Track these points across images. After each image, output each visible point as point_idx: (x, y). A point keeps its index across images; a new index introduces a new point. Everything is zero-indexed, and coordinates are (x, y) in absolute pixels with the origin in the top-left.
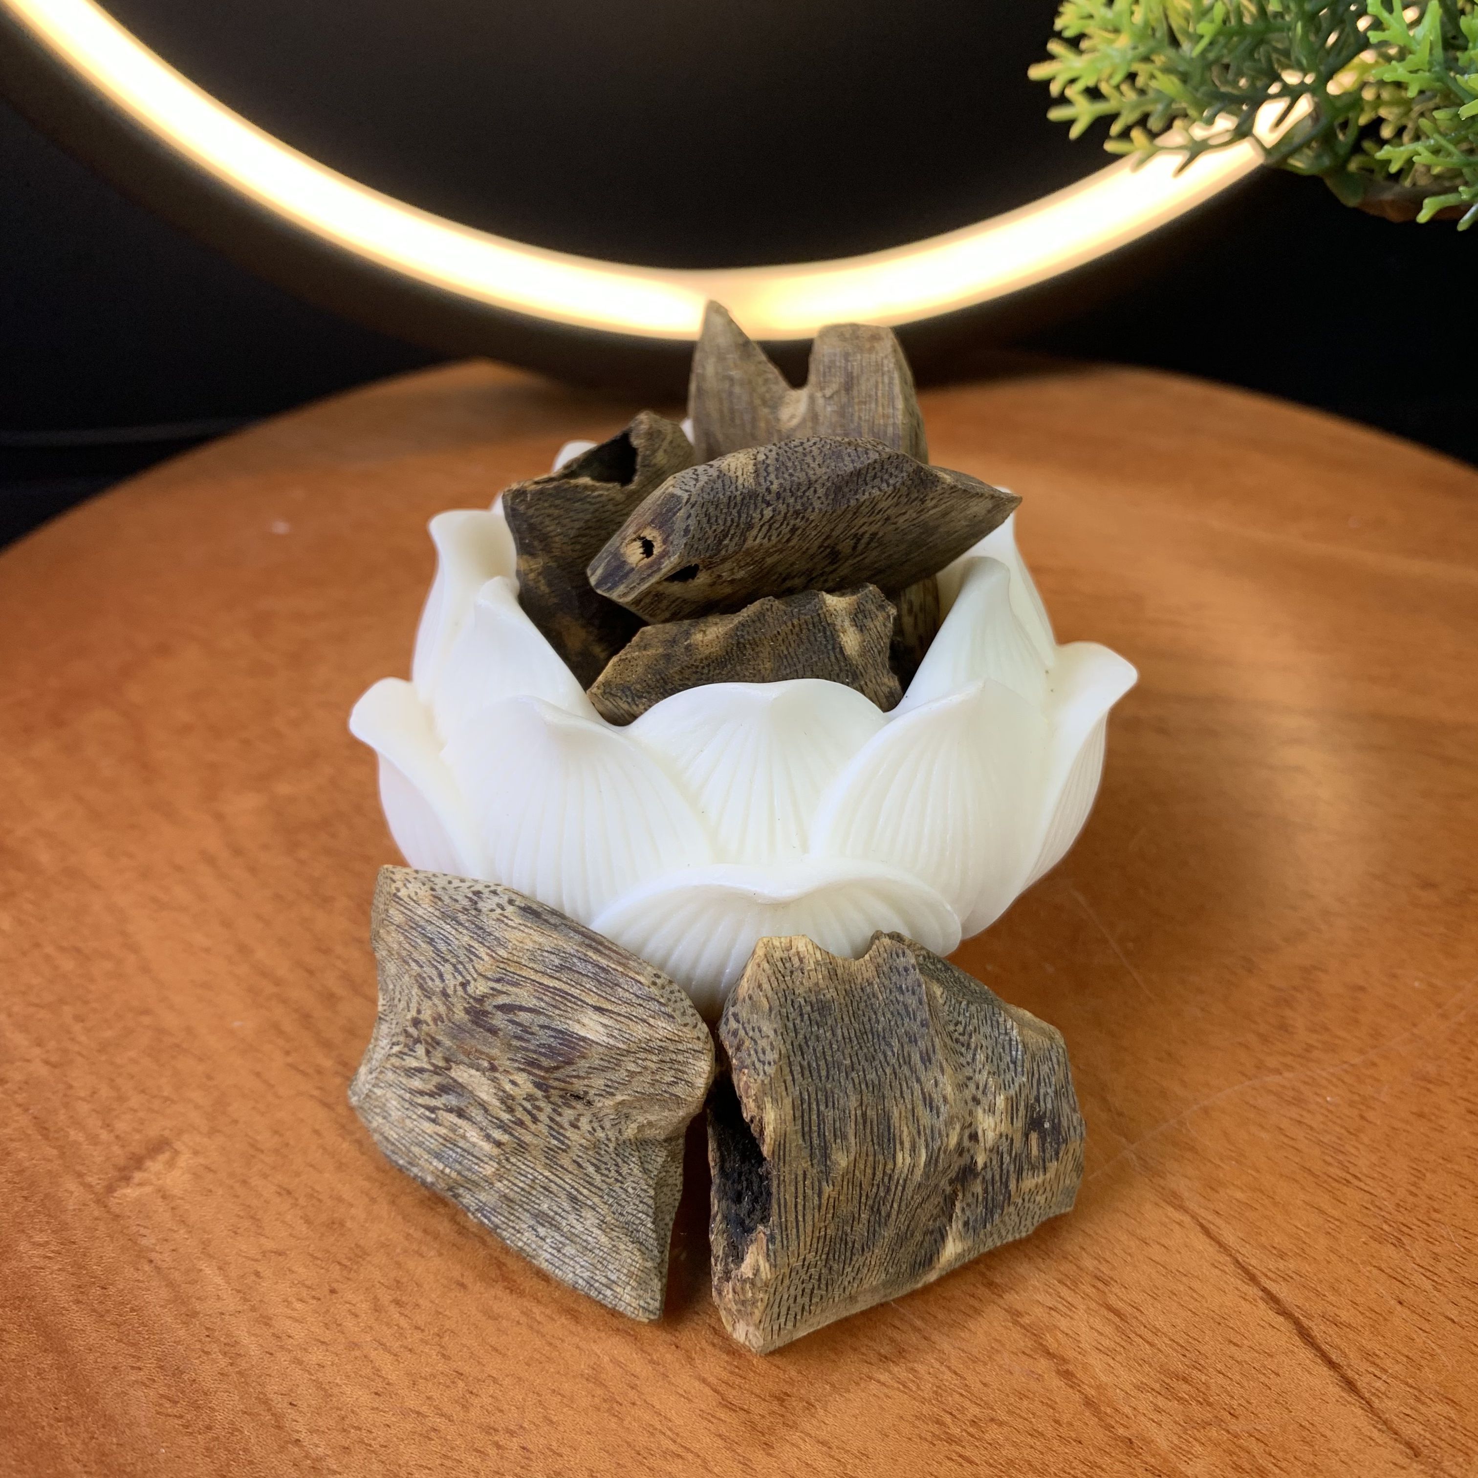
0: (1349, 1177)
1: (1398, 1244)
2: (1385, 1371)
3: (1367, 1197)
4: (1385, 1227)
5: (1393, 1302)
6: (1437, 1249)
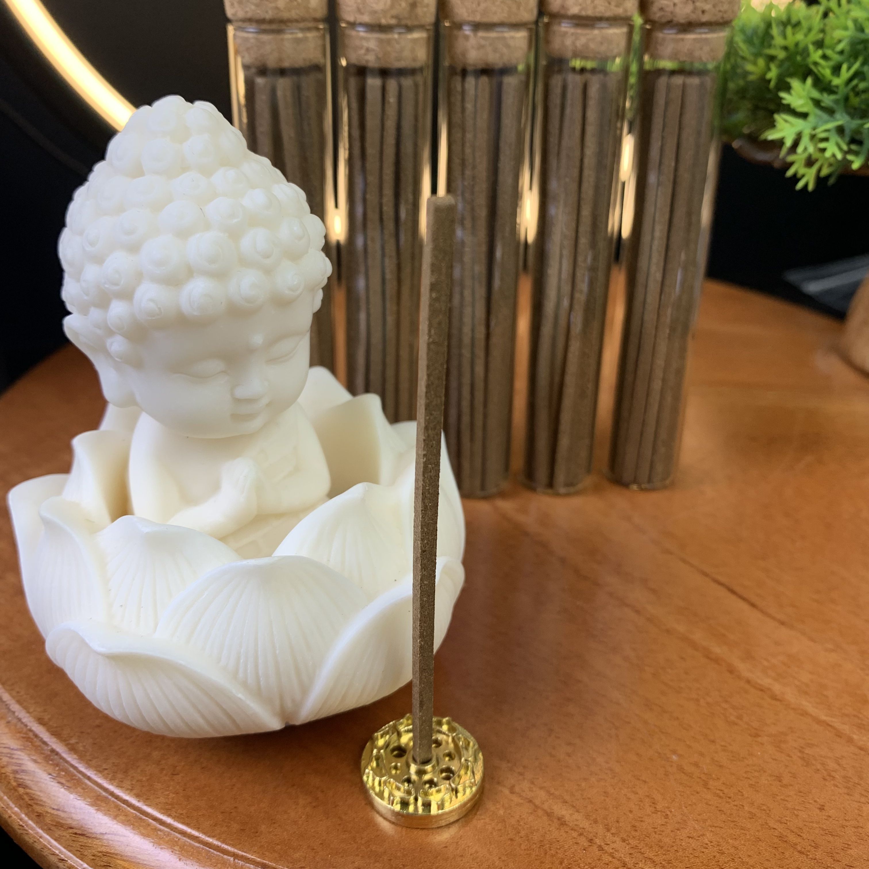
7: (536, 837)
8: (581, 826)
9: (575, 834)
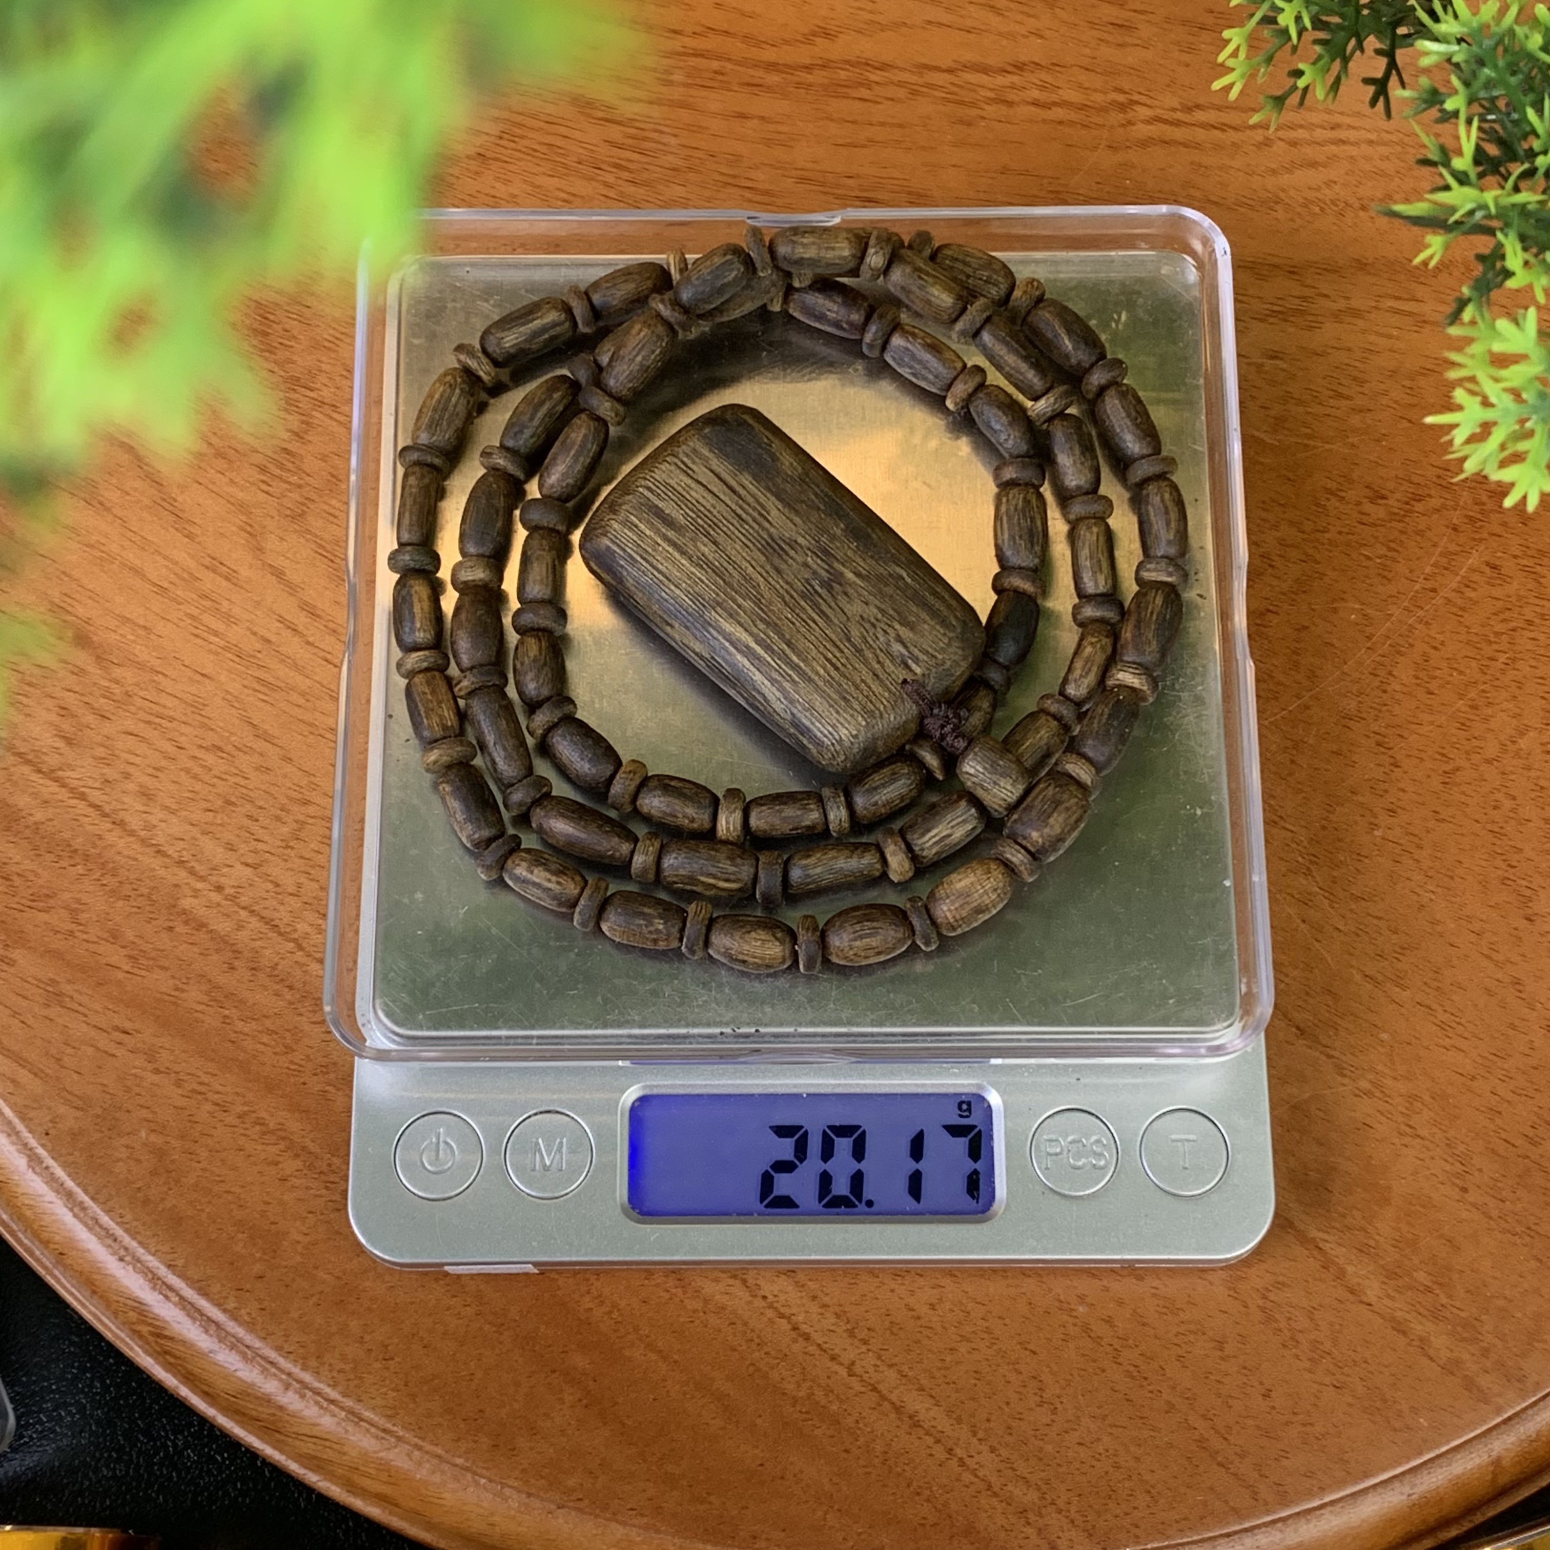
0: (1277, 819)
1: (1308, 873)
2: (1287, 975)
3: (1290, 834)
4: (1300, 859)
5: (1299, 921)
6: (1335, 874)
7: (879, 1448)
8: (939, 1428)
9: (929, 1440)
